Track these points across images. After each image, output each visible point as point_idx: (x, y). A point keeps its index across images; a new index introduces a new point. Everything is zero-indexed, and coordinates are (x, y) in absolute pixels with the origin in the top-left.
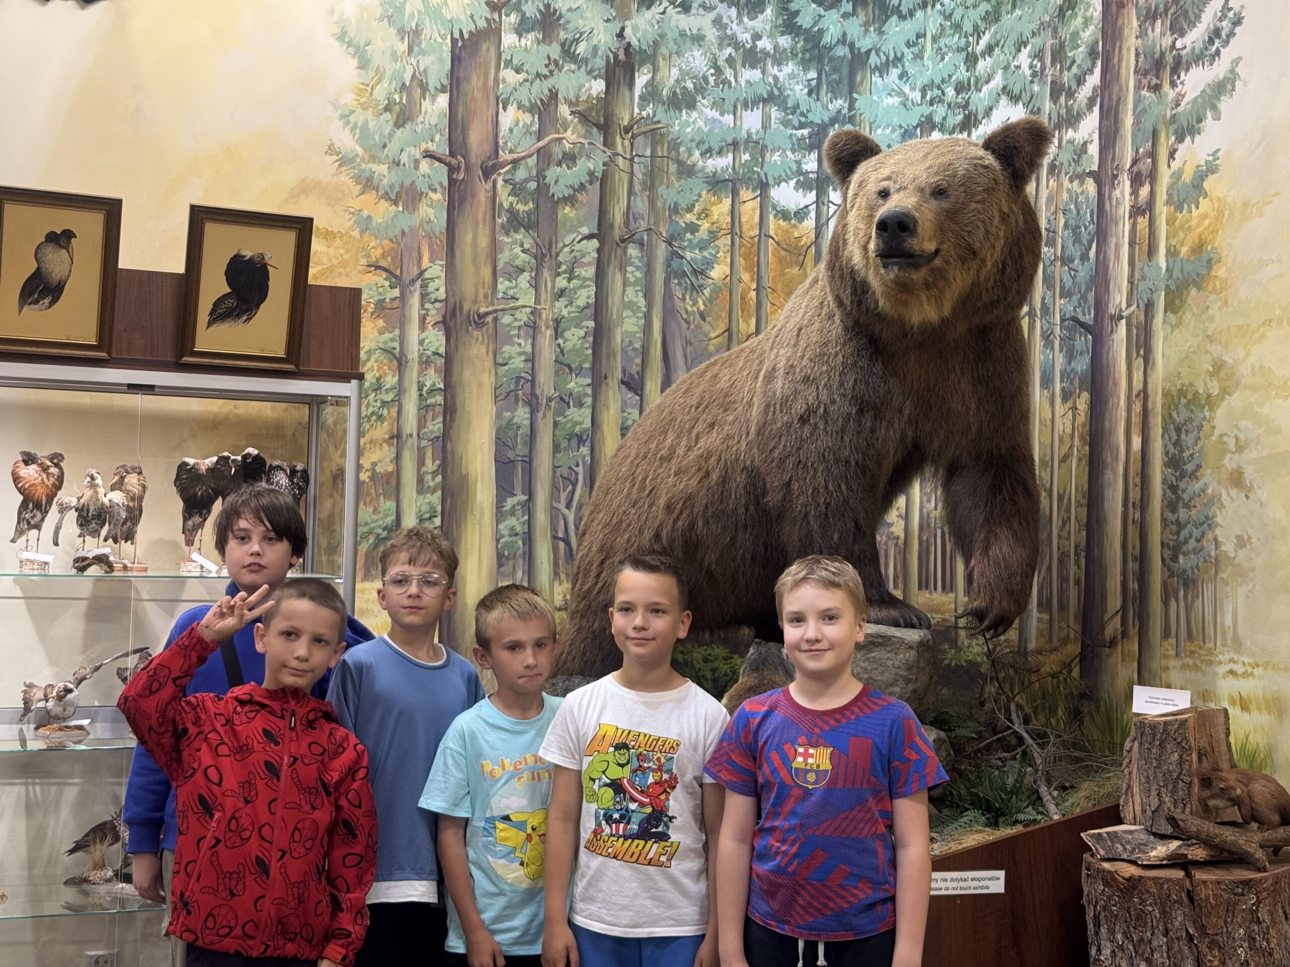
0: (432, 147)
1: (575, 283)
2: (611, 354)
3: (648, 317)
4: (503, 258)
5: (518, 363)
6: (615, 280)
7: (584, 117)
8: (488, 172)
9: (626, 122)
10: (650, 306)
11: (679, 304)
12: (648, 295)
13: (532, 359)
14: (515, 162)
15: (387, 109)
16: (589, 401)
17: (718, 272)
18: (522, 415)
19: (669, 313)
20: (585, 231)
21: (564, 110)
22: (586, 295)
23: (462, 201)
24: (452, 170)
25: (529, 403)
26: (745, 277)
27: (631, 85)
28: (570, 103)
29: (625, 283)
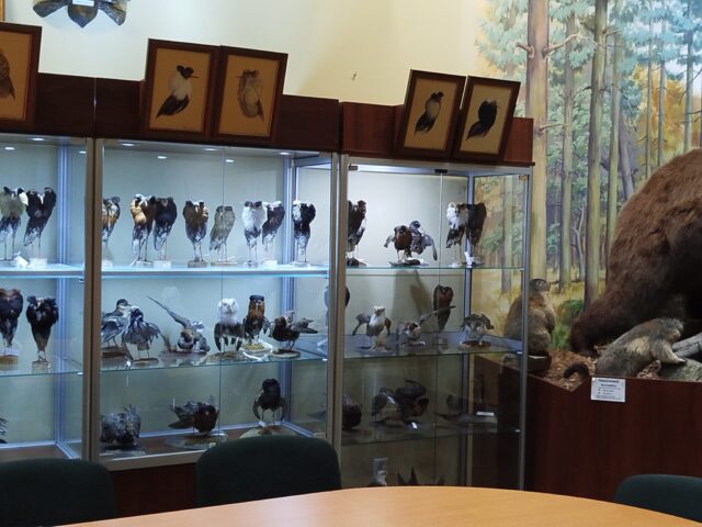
0: (520, 41)
1: (581, 112)
2: (597, 150)
3: (612, 129)
4: (551, 99)
5: (556, 154)
6: (598, 110)
7: (586, 26)
8: (544, 54)
9: (603, 28)
10: (613, 124)
11: (625, 123)
12: (613, 119)
13: (563, 152)
14: (556, 49)
15: (501, 21)
16: (587, 174)
17: (642, 106)
18: (558, 181)
19: (621, 127)
20: (586, 85)
21: (577, 22)
22: (586, 119)
23: (533, 69)
24: (529, 53)
25: (561, 175)
26: (654, 109)
27: (606, 9)
28: (581, 19)
29: (603, 112)
